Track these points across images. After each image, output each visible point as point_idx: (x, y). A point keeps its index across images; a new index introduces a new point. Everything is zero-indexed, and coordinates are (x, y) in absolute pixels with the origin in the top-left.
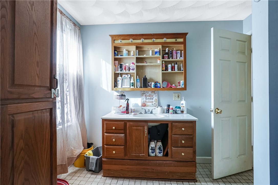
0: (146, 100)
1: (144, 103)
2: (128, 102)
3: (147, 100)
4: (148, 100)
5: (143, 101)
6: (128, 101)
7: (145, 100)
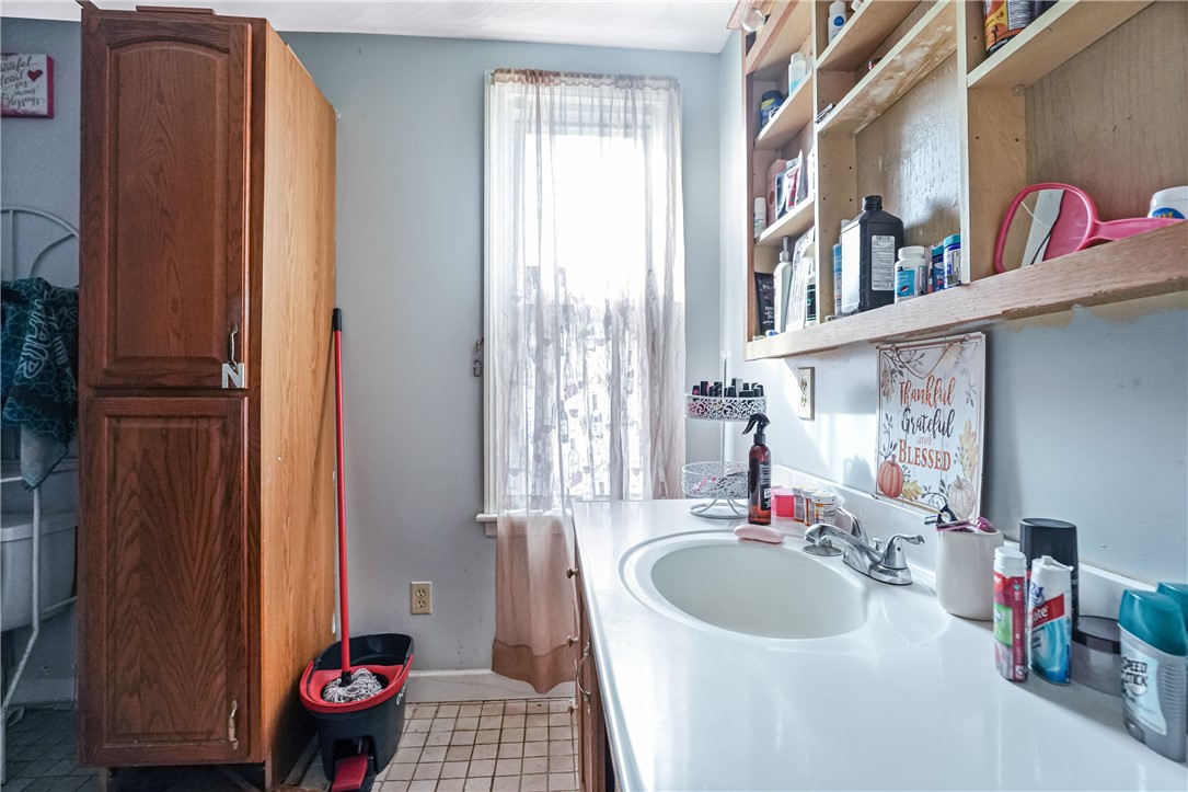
0: (903, 435)
1: (893, 464)
2: (759, 438)
3: (913, 440)
4: (919, 433)
5: (885, 441)
6: (766, 431)
7: (898, 434)
